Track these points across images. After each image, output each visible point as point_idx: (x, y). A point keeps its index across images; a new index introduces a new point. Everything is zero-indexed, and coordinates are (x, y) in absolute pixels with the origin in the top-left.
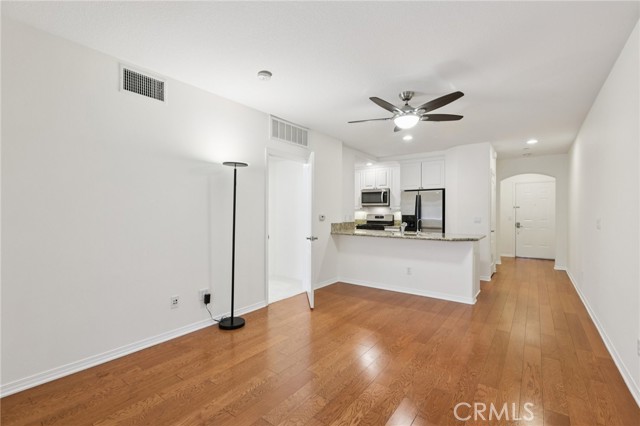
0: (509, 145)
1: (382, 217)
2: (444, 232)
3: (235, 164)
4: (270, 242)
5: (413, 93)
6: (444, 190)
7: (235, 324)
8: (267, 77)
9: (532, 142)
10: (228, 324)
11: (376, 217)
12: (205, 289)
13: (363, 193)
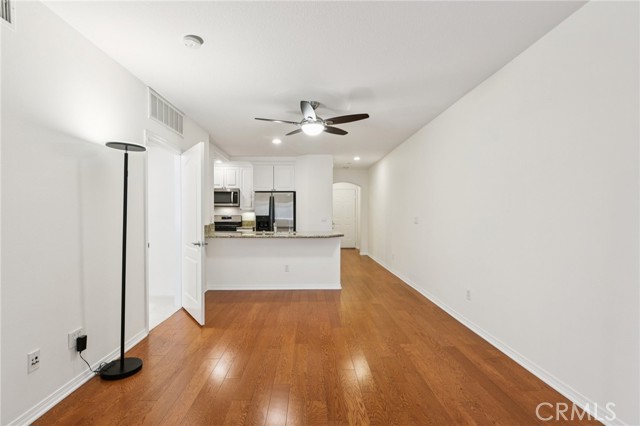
0: (342, 159)
1: (230, 218)
2: (295, 230)
3: (126, 146)
4: (150, 251)
5: (319, 104)
6: (295, 193)
7: (127, 369)
8: (198, 44)
9: (357, 159)
10: (115, 371)
11: (223, 218)
12: (76, 330)
13: (216, 193)
